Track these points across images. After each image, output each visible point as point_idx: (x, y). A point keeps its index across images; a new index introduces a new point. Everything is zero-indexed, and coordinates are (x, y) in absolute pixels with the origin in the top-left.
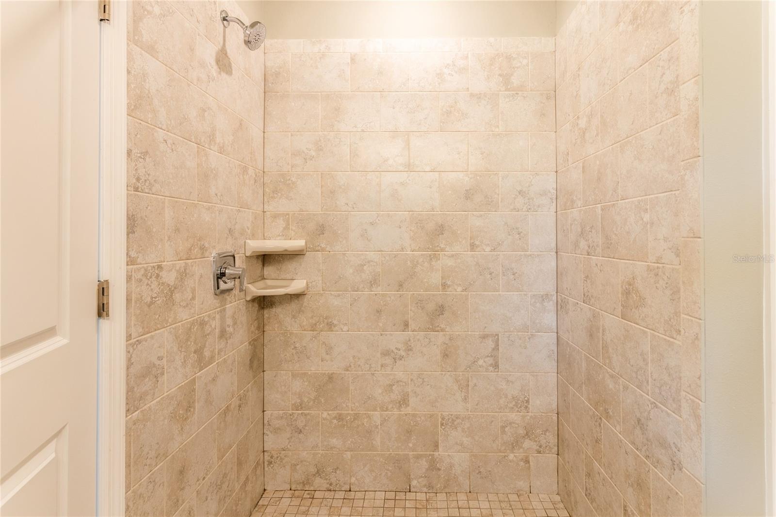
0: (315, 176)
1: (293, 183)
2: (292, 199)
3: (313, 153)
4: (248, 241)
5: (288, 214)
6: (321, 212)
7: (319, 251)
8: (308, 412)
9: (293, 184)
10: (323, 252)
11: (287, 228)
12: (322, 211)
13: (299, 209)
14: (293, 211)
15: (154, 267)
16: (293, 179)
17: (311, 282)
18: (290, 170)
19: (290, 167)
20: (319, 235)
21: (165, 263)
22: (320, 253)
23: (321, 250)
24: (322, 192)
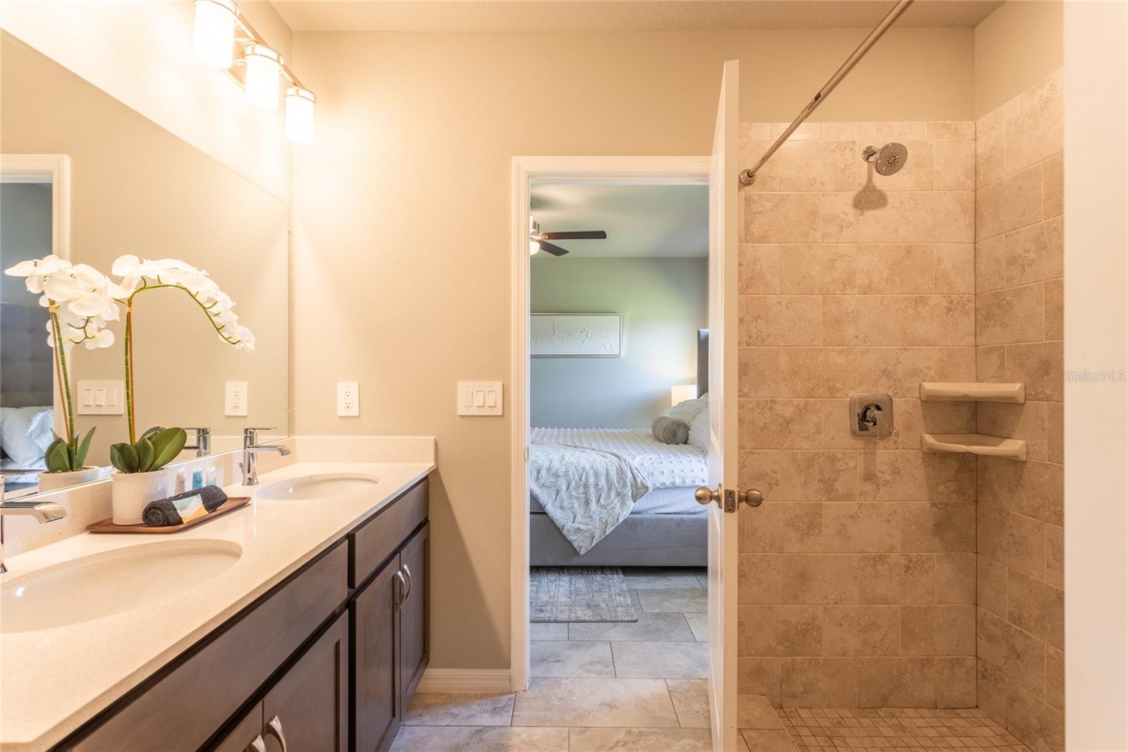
0: (1036, 288)
1: (1009, 303)
2: (1007, 326)
3: (1033, 255)
4: (924, 384)
5: (1003, 347)
6: (1045, 342)
7: (1043, 400)
8: (1028, 633)
9: (1007, 304)
10: (1049, 402)
11: (1001, 366)
12: (1046, 340)
13: (1016, 339)
14: (1009, 343)
15: (767, 401)
16: (1009, 298)
17: (1033, 446)
18: (1005, 286)
19: (1004, 281)
20: (1043, 376)
21: (780, 399)
22: (1045, 402)
23: (1045, 399)
24: (1046, 312)
